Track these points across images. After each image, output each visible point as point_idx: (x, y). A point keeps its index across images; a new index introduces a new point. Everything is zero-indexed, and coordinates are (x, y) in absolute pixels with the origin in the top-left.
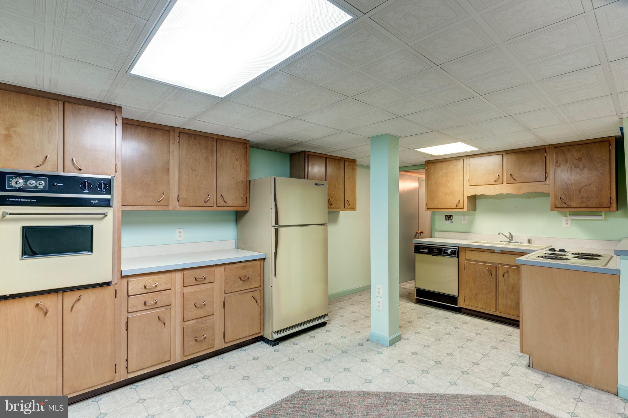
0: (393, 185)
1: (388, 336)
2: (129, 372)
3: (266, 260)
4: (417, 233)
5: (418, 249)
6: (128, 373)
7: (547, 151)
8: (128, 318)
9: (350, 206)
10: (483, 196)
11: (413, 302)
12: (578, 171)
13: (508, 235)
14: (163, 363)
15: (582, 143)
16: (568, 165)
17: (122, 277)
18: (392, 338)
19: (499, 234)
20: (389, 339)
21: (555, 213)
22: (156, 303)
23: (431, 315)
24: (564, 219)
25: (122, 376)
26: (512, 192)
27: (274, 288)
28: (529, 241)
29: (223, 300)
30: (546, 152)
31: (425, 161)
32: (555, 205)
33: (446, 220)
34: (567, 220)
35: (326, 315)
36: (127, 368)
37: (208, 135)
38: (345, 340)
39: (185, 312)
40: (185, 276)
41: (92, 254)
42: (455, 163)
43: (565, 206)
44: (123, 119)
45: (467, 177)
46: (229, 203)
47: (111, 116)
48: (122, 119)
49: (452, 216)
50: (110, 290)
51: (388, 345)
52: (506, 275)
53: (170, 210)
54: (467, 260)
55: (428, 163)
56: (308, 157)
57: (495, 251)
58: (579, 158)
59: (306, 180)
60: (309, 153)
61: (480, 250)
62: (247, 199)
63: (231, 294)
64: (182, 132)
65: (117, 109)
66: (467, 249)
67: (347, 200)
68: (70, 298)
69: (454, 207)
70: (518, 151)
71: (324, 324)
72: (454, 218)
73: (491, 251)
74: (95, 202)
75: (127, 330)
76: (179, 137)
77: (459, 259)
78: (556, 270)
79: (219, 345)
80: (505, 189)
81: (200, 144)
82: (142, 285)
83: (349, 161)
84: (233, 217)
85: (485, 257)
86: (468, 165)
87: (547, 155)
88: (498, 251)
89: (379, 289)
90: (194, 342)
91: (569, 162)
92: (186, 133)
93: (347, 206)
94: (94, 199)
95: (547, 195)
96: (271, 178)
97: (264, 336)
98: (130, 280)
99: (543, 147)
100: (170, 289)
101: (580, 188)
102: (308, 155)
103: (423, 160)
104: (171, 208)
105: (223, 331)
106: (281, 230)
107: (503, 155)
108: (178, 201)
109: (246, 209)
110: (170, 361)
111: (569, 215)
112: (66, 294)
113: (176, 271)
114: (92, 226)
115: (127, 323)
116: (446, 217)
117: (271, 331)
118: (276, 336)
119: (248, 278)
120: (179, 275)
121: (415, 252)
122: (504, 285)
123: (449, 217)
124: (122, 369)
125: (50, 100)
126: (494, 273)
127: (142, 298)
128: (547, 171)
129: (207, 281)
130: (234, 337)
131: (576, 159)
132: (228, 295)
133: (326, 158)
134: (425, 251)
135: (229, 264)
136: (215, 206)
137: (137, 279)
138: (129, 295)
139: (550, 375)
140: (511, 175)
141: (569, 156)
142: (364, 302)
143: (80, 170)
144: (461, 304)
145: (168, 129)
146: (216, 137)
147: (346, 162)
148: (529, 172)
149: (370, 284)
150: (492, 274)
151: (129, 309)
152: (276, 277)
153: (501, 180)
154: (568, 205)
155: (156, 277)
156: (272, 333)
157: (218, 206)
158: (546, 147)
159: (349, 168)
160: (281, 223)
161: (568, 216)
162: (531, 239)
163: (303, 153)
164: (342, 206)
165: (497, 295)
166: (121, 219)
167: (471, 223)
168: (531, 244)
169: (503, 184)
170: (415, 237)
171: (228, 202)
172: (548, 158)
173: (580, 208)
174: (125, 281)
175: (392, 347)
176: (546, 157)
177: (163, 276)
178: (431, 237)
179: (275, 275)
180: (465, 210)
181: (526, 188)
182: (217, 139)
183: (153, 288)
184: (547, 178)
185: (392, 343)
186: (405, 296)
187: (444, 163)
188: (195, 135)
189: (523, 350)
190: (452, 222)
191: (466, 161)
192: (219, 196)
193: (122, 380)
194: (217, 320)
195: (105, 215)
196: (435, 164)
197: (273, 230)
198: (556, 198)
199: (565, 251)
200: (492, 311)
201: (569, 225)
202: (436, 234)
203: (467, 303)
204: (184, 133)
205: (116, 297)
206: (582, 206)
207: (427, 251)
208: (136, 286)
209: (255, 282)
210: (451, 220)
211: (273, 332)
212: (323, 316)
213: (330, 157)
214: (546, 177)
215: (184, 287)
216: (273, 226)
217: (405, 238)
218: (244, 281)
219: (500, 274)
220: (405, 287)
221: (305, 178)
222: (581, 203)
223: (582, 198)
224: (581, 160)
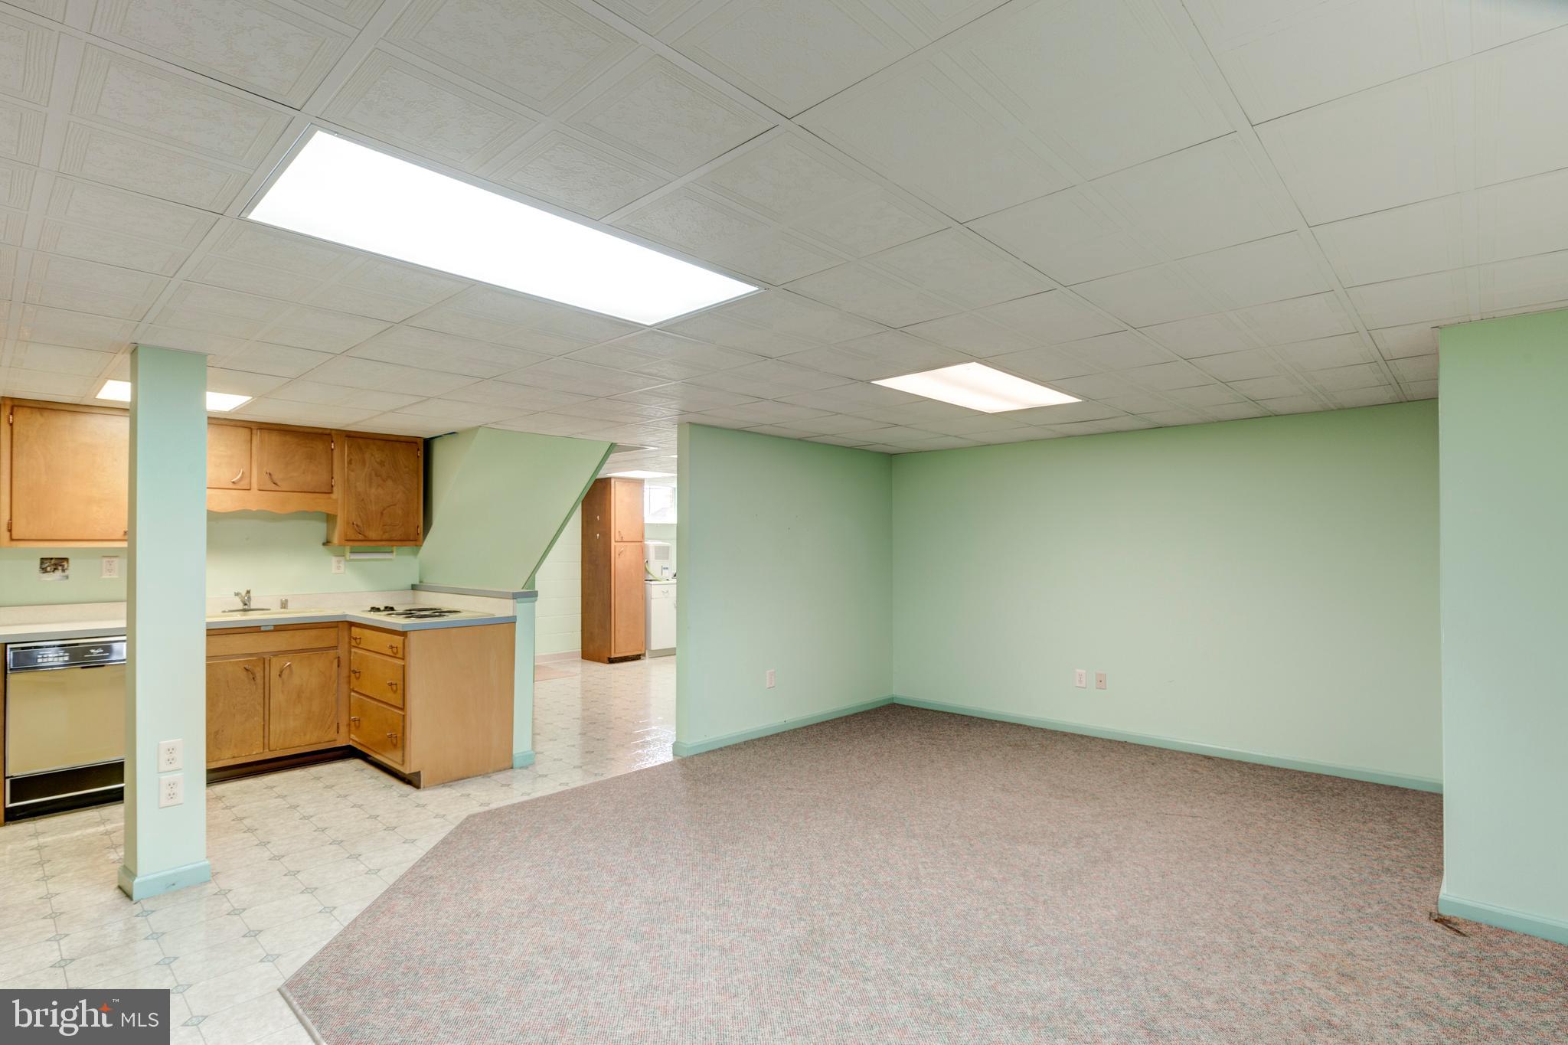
1: (206, 858)
7: (334, 440)
12: (379, 481)
16: (366, 470)
20: (208, 864)
24: (334, 559)
26: (266, 508)
28: (284, 605)
30: (332, 440)
32: (346, 536)
33: (46, 572)
34: (339, 562)
43: (361, 537)
49: (64, 559)
51: (208, 875)
52: (286, 673)
55: (15, 406)
57: (262, 629)
58: (381, 461)
61: (229, 632)
69: (119, 536)
70: (282, 427)
80: (255, 500)
87: (334, 446)
88: (266, 629)
89: (171, 751)
91: (367, 467)
99: (328, 432)
101: (382, 508)
107: (252, 431)
111: (351, 552)
116: (43, 563)
122: (282, 692)
123: (54, 564)
126: (259, 675)
128: (334, 476)
131: (377, 463)
140: (265, 474)
141: (367, 455)
148: (304, 473)
150: (254, 678)
153: (246, 483)
154: (365, 536)
158: (333, 432)
161: (348, 554)
162: (287, 600)
165: (267, 717)
168: (287, 608)
169: (250, 490)
172: (335, 452)
176: (332, 450)
181: (297, 502)
184: (334, 489)
190: (66, 577)
196: (46, 413)
198: (346, 522)
200: (255, 755)
201: (342, 570)
206: (385, 537)
210: (63, 571)
214: (332, 487)
219: (273, 672)
222: (384, 533)
223: (384, 526)
224: (384, 465)
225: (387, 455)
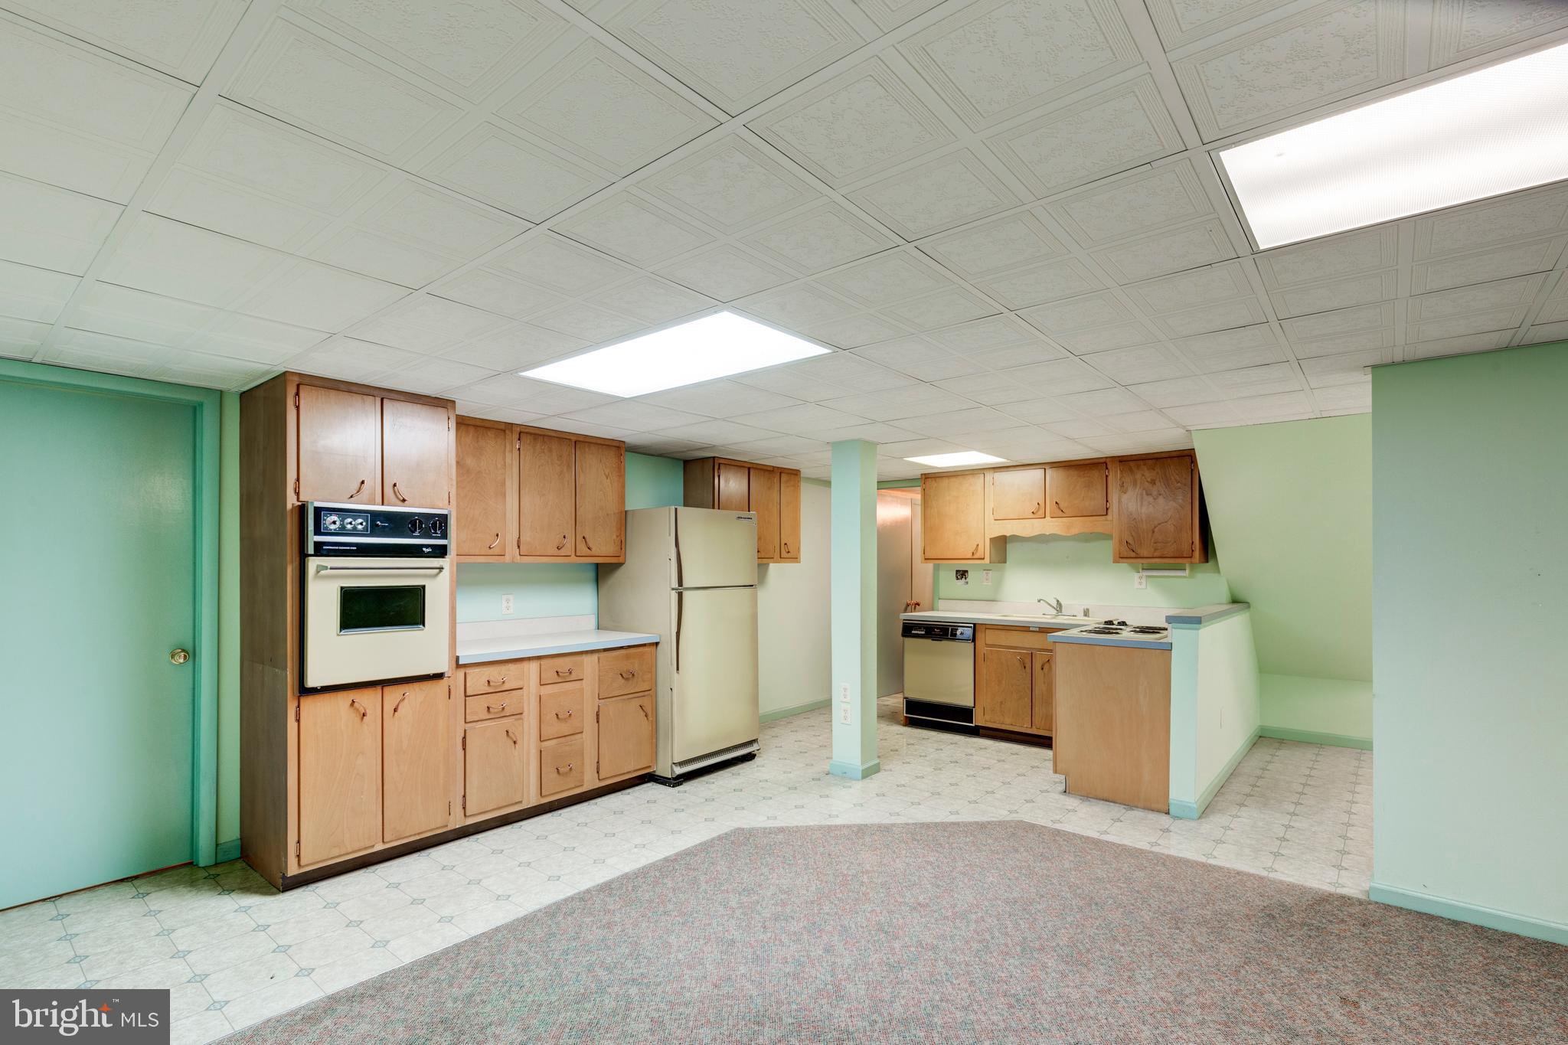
0: (869, 512)
1: (860, 764)
2: (467, 815)
3: (659, 646)
4: (908, 605)
5: (909, 629)
6: (465, 815)
7: (1109, 467)
8: (465, 731)
9: (787, 553)
10: (1015, 538)
11: (900, 724)
12: (1151, 499)
13: (1054, 604)
14: (512, 804)
15: (1156, 456)
16: (1137, 490)
17: (458, 666)
18: (866, 766)
19: (1039, 601)
20: (861, 769)
21: (1124, 566)
22: (503, 709)
23: (929, 741)
24: (1136, 575)
25: (457, 822)
26: (1059, 533)
27: (675, 691)
28: (1086, 613)
29: (597, 710)
30: (1107, 468)
31: (922, 475)
32: (1120, 554)
33: (957, 579)
34: (1141, 578)
35: (755, 741)
36: (464, 808)
37: (561, 436)
38: (791, 775)
39: (542, 726)
40: (542, 667)
41: (423, 630)
42: (970, 480)
43: (1133, 554)
44: (458, 416)
45: (990, 505)
46: (595, 551)
47: (441, 414)
48: (457, 418)
49: (967, 571)
50: (440, 686)
51: (860, 775)
52: (1046, 667)
53: (507, 561)
54: (987, 645)
55: (926, 478)
56: (719, 468)
57: (1031, 629)
58: (1152, 480)
59: (716, 511)
60: (721, 461)
61: (1008, 628)
62: (622, 544)
63: (608, 700)
64: (524, 432)
65: (449, 404)
66: (987, 626)
67: (785, 544)
68: (393, 695)
69: (970, 556)
70: (1067, 464)
71: (750, 757)
72: (970, 575)
73: (1024, 629)
74: (428, 550)
75: (464, 749)
76: (519, 439)
77: (975, 645)
78: (1098, 647)
79: (590, 783)
80: (1050, 526)
81: (550, 451)
82: (484, 680)
83: (788, 473)
84: (591, 575)
85: (1015, 639)
86: (991, 484)
87: (1108, 472)
88: (1034, 629)
89: (845, 690)
90: (556, 775)
91: (1138, 487)
92: (531, 434)
93: (784, 554)
94: (427, 546)
95: (1109, 537)
96: (670, 509)
97: (657, 773)
98: (469, 671)
99: (1104, 460)
100: (521, 689)
101: (1153, 526)
102: (719, 464)
103: (917, 473)
104: (507, 558)
105: (597, 760)
106: (687, 595)
107: (1045, 469)
108: (519, 547)
109: (621, 560)
110: (521, 802)
111: (1143, 569)
112: (387, 690)
113: (529, 659)
114: (424, 587)
115: (464, 738)
116: (957, 574)
117: (670, 762)
118: (679, 771)
119: (633, 675)
120: (534, 667)
121: (903, 636)
122: (1044, 683)
123: (962, 574)
124: (457, 809)
125: (365, 397)
126: (1028, 665)
127: (484, 701)
128: (1109, 500)
129: (573, 677)
130: (613, 772)
131: (1148, 481)
132: (603, 701)
133: (749, 469)
134: (918, 632)
135: (605, 650)
136: (573, 556)
137: (477, 670)
138: (468, 694)
139: (1091, 800)
140: (1056, 503)
141: (1138, 476)
142: (813, 726)
143: (404, 500)
144: (979, 720)
145: (503, 427)
146: (574, 438)
147: (783, 475)
148: (1084, 499)
149: (831, 697)
150: (1025, 667)
151: (467, 717)
152: (678, 673)
153: (1042, 511)
154: (1138, 554)
155: (504, 668)
156: (671, 766)
157: (578, 554)
158: (1107, 461)
159: (788, 487)
160: (686, 583)
161: (1141, 570)
162: (1088, 610)
163: (711, 461)
164: (777, 555)
165: (1033, 701)
166: (455, 576)
167: (998, 584)
168: (1089, 616)
169: (1045, 517)
170: (905, 611)
171: (594, 549)
172: (1110, 478)
173: (1153, 557)
174: (461, 673)
175: (867, 780)
176: (1107, 476)
177: (512, 667)
178: (932, 609)
179: (678, 669)
180: (987, 560)
181: (1079, 526)
182: (575, 442)
183: (500, 686)
184: (1109, 511)
185: (867, 773)
186: (887, 716)
187: (953, 480)
188: (544, 436)
189: (1058, 768)
190: (967, 583)
191: (989, 476)
192: (579, 538)
193: (457, 827)
194: (588, 738)
195: (441, 569)
196: (937, 479)
197: (674, 596)
198: (1120, 542)
199: (1126, 625)
200: (1025, 728)
201: (1144, 586)
202: (941, 604)
203: (987, 717)
204: (527, 433)
205: (449, 698)
206: (1155, 554)
207: (923, 633)
208: (477, 680)
209: (644, 681)
210: (966, 578)
211: (674, 763)
212: (750, 743)
213: (755, 466)
214: (1107, 509)
215: (541, 685)
216: (673, 589)
217: (885, 615)
218: (627, 679)
219: (1037, 666)
220: (886, 703)
221: (713, 508)
222: (1156, 550)
223: (1155, 543)
224: (1155, 484)
225: (1158, 473)
